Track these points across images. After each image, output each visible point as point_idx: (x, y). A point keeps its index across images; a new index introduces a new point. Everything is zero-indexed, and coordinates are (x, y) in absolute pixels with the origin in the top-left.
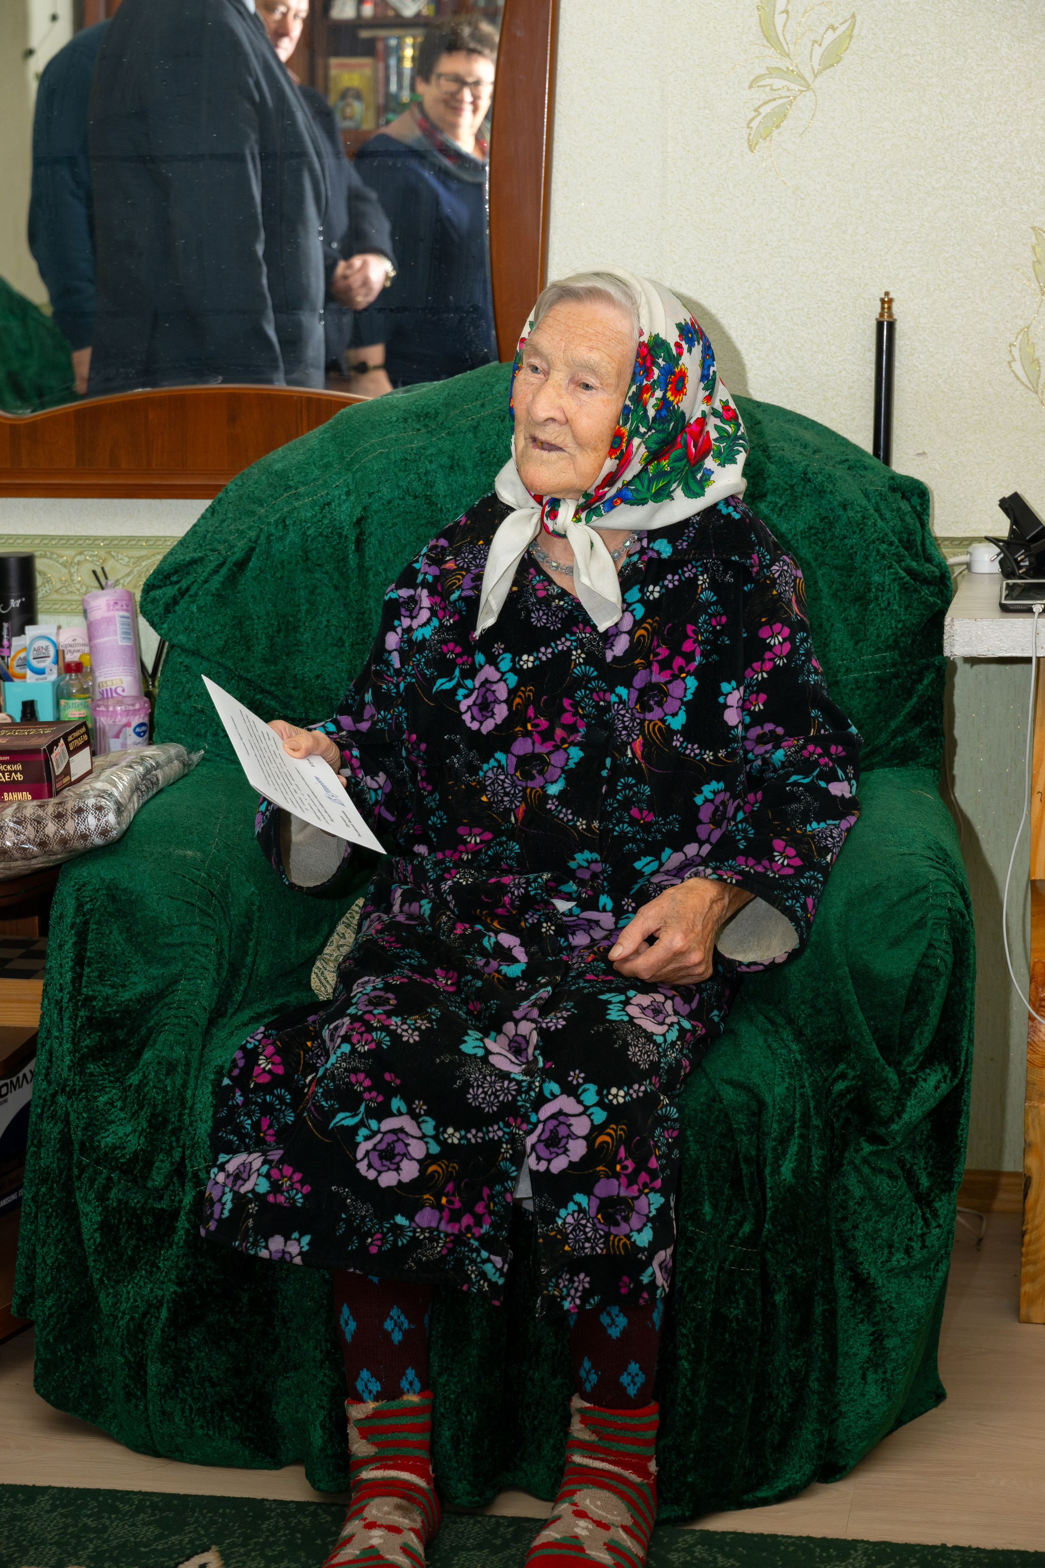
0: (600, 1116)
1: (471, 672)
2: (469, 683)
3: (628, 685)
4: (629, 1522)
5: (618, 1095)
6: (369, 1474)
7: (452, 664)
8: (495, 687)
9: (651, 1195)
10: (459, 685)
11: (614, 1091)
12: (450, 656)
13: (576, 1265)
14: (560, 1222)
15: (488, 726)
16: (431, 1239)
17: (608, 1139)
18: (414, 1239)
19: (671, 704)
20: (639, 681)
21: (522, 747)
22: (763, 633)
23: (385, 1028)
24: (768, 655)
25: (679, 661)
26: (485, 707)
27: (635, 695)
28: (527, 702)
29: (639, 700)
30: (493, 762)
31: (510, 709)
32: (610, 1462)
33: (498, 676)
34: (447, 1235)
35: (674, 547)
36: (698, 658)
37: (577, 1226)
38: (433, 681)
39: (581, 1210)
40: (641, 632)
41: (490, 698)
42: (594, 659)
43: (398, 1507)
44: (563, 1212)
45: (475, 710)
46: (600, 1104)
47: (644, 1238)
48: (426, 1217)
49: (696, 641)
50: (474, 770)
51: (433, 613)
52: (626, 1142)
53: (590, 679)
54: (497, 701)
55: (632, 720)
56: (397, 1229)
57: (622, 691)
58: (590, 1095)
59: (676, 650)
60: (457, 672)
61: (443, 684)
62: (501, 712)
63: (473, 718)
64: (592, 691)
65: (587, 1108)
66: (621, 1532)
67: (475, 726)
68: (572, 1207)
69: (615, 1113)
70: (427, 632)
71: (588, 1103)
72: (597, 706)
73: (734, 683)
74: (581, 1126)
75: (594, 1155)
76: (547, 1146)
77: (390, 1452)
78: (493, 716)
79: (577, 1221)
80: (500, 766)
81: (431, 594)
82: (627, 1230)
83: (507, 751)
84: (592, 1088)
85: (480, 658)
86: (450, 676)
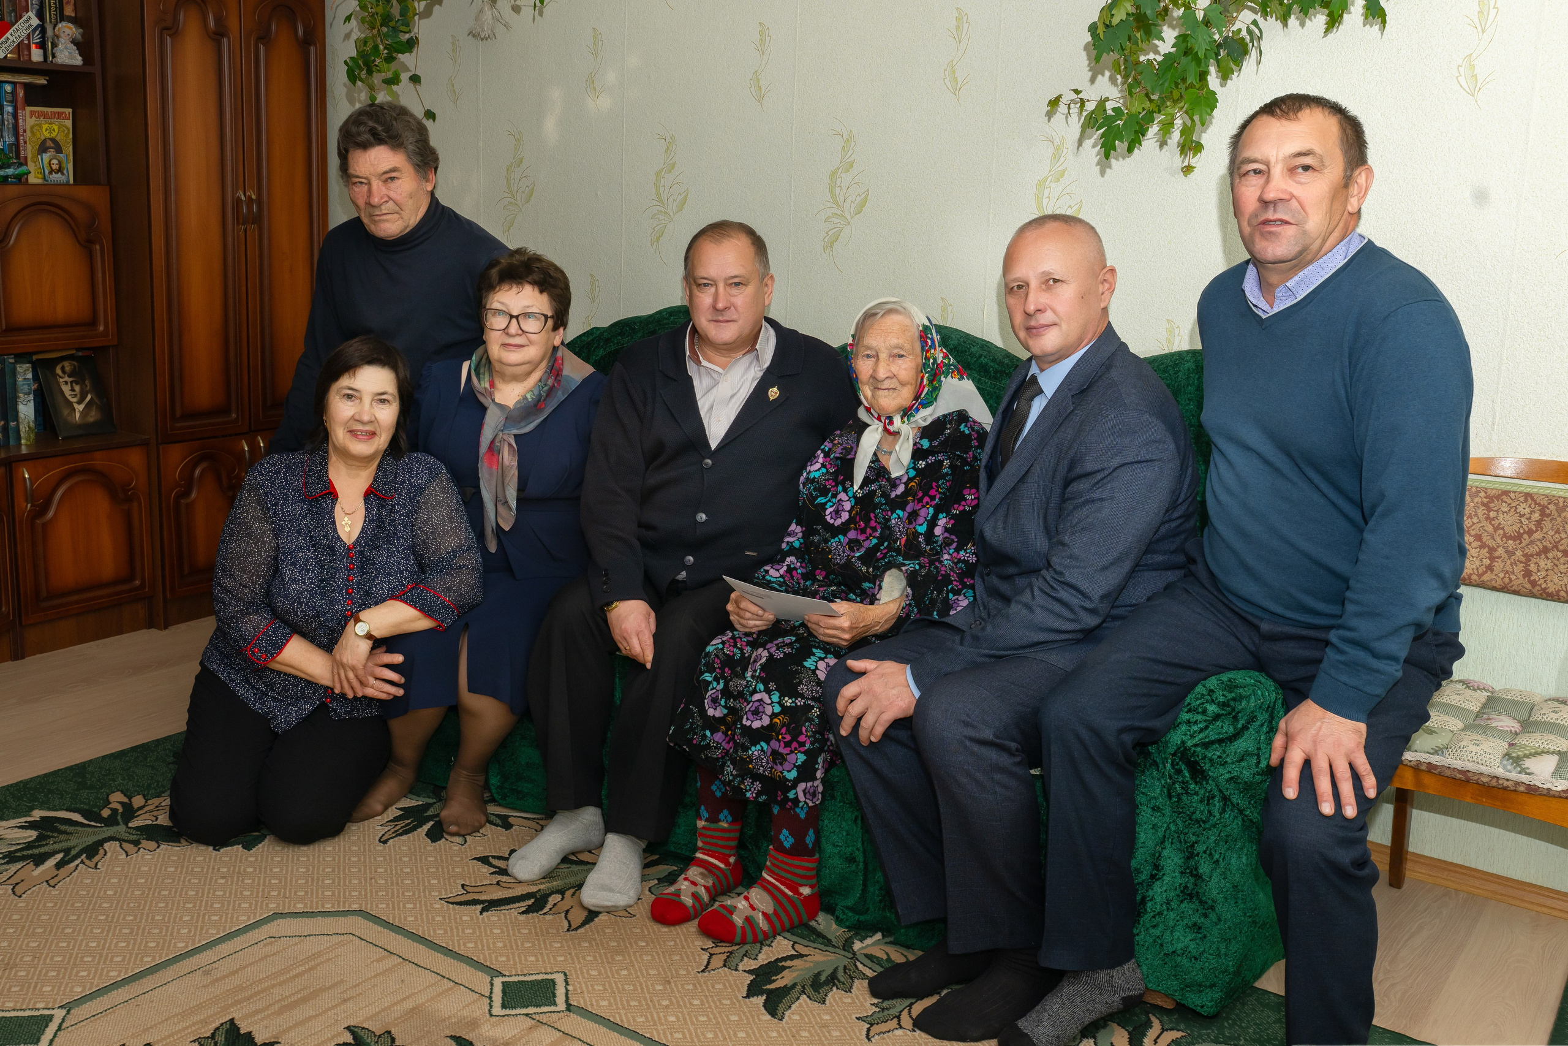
0: (777, 709)
1: (835, 496)
2: (834, 500)
3: (903, 510)
4: (770, 911)
5: (788, 702)
6: (699, 855)
7: (829, 490)
8: (844, 503)
9: (799, 754)
10: (829, 501)
11: (786, 699)
12: (829, 487)
13: (756, 777)
14: (750, 753)
15: (838, 522)
16: (716, 748)
17: (778, 721)
18: (709, 744)
19: (921, 520)
20: (909, 508)
21: (852, 534)
22: (966, 492)
23: (741, 650)
24: (963, 503)
25: (926, 499)
26: (837, 513)
27: (906, 515)
28: (857, 514)
29: (908, 518)
30: (837, 539)
31: (850, 515)
32: (775, 879)
33: (847, 498)
34: (724, 749)
35: (931, 444)
36: (937, 500)
37: (759, 758)
38: (817, 497)
39: (762, 750)
40: (913, 484)
41: (840, 508)
42: (885, 495)
43: (701, 874)
44: (753, 748)
45: (833, 514)
46: (779, 703)
47: (792, 775)
48: (719, 736)
49: (937, 491)
50: (826, 541)
51: (823, 466)
52: (788, 726)
53: (882, 504)
54: (843, 510)
55: (903, 528)
56: (704, 737)
57: (899, 512)
58: (776, 697)
59: (926, 494)
60: (830, 495)
61: (821, 500)
62: (845, 516)
63: (831, 518)
64: (883, 510)
65: (772, 702)
66: (760, 914)
67: (832, 521)
68: (758, 747)
69: (785, 710)
70: (817, 474)
71: (774, 700)
72: (884, 518)
73: (944, 515)
74: (769, 710)
75: (772, 726)
76: (753, 714)
77: (708, 847)
78: (840, 517)
79: (760, 755)
80: (840, 542)
81: (825, 457)
82: (781, 769)
83: (845, 535)
84: (778, 694)
85: (840, 488)
86: (826, 496)
